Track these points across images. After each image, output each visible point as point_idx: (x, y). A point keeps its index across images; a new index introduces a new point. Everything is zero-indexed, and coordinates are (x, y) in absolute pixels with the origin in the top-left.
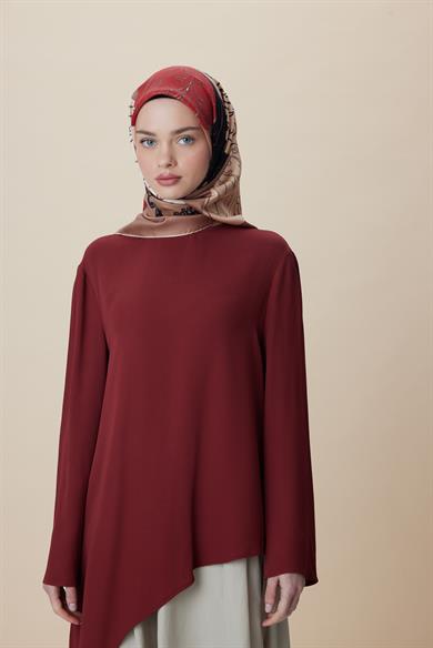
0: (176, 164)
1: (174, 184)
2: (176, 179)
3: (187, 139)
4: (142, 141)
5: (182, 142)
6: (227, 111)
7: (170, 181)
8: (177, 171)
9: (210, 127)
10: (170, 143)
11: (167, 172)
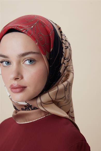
0: (22, 78)
1: (21, 91)
2: (22, 88)
3: (31, 61)
4: (2, 62)
5: (27, 62)
6: (64, 46)
7: (18, 90)
8: (23, 83)
9: (47, 53)
10: (19, 63)
11: (15, 83)
